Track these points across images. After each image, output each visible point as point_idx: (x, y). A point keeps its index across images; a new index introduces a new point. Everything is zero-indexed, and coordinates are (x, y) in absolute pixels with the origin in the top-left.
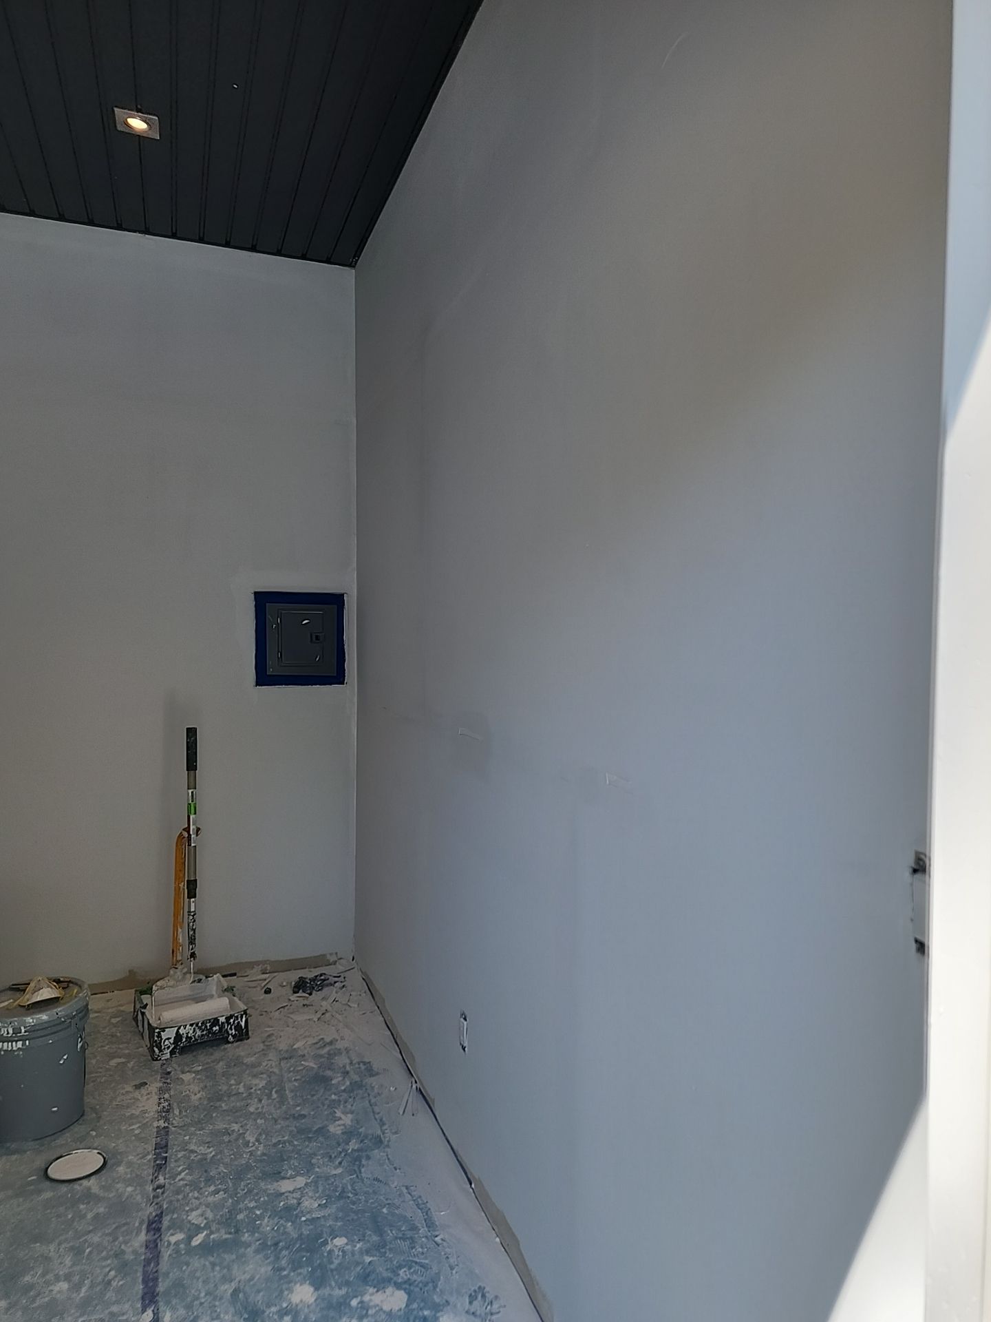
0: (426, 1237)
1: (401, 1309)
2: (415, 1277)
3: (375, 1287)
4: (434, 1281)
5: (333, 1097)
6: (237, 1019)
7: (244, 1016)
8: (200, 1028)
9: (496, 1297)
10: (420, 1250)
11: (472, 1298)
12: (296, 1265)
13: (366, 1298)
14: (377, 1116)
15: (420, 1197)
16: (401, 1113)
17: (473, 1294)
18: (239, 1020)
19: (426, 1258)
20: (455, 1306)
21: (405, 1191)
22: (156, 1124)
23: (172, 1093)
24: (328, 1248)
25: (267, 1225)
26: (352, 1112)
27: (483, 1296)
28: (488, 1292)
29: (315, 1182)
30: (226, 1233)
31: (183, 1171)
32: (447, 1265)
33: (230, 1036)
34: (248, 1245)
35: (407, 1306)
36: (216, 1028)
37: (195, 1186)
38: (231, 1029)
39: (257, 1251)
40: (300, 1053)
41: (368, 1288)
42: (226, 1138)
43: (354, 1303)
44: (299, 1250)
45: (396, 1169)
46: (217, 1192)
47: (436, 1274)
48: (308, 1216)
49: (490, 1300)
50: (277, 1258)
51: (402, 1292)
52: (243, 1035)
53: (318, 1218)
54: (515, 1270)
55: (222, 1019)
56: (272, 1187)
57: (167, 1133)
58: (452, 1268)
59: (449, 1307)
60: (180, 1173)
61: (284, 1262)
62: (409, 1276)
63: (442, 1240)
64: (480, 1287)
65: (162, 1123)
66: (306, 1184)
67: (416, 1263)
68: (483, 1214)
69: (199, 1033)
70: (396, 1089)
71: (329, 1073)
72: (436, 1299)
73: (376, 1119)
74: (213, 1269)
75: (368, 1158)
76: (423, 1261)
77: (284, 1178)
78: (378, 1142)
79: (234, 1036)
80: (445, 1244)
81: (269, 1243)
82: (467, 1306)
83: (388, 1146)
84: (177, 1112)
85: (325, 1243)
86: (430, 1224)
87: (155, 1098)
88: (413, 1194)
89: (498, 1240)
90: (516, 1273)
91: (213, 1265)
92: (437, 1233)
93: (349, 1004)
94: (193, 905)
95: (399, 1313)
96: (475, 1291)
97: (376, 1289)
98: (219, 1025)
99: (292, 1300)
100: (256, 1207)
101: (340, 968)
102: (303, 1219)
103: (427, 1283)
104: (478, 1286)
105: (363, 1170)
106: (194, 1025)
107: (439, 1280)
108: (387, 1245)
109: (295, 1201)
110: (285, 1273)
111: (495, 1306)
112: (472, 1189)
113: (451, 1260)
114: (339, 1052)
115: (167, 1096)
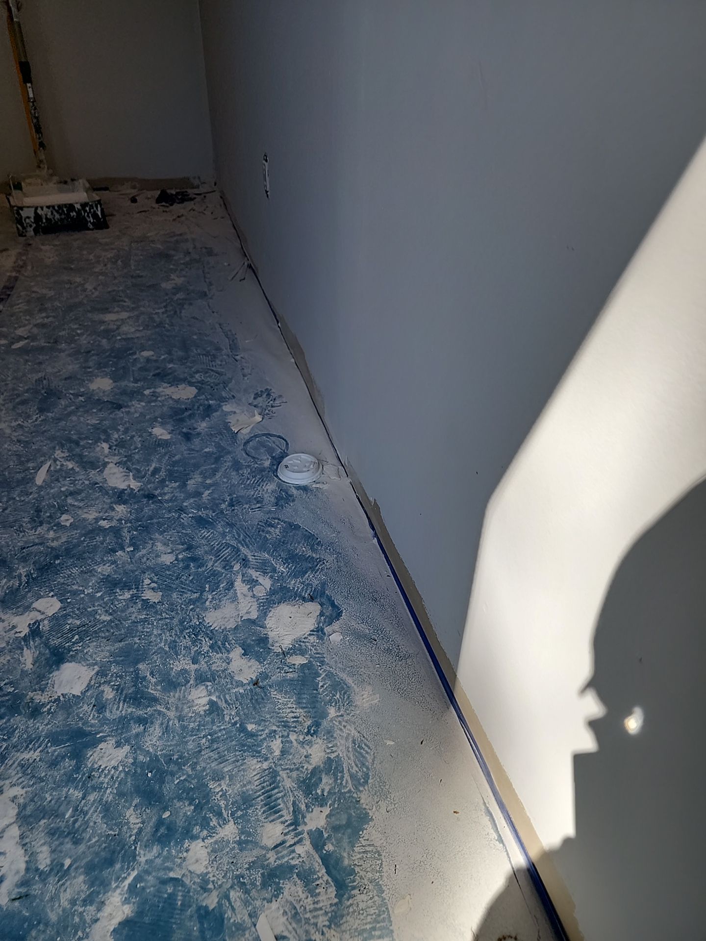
0: (228, 355)
1: (188, 399)
2: (209, 379)
3: (169, 383)
4: (225, 384)
5: (172, 267)
6: (93, 208)
7: (99, 206)
8: (57, 212)
9: (280, 396)
10: (220, 363)
11: (257, 396)
12: (100, 366)
13: (159, 390)
14: (207, 280)
15: (230, 331)
16: (230, 278)
17: (260, 393)
18: (95, 209)
19: (223, 368)
20: (240, 400)
21: (217, 326)
22: (8, 274)
23: (30, 256)
24: (135, 357)
25: (84, 340)
26: (184, 276)
27: (269, 395)
28: (274, 393)
29: (138, 317)
30: (45, 342)
31: (21, 303)
32: (241, 374)
33: (89, 224)
34: (61, 351)
35: (195, 397)
36: (73, 214)
37: (29, 312)
38: (88, 216)
39: (69, 355)
40: (151, 239)
41: (163, 383)
42: (67, 286)
43: (147, 392)
44: (110, 356)
45: (213, 312)
46: (47, 317)
47: (229, 378)
48: (124, 336)
49: (274, 397)
50: (86, 361)
51: (194, 388)
52: (101, 224)
53: (132, 338)
54: (302, 379)
55: (78, 206)
56: (97, 317)
57: (16, 280)
58: (244, 376)
59: (233, 400)
60: (18, 304)
61: (91, 364)
62: (203, 378)
63: (242, 357)
64: (267, 389)
65: (14, 274)
66: (129, 318)
67: (212, 370)
68: (285, 344)
69: (57, 216)
70: (229, 265)
71: (172, 252)
72: (224, 394)
73: (205, 281)
74: (25, 364)
75: (191, 304)
76: (219, 370)
77: (110, 312)
78: (204, 295)
79: (92, 224)
80: (243, 360)
81: (82, 351)
82: (251, 400)
83: (211, 298)
84: (29, 268)
85: (135, 353)
86: (234, 347)
87: (13, 259)
88: (224, 328)
89: (293, 360)
90: (303, 382)
91: (27, 361)
92: (238, 354)
93: (205, 212)
94: (30, 90)
95: (187, 401)
96: (262, 391)
97: (170, 385)
98: (76, 212)
99: (90, 387)
100: (78, 329)
101: (202, 190)
102: (119, 338)
103: (219, 384)
104: (265, 388)
105: (183, 311)
106: (51, 208)
107: (231, 382)
108: (189, 358)
109: (115, 327)
110: (91, 370)
111: (277, 402)
112: (279, 326)
113: (246, 371)
114: (187, 240)
115: (24, 258)
